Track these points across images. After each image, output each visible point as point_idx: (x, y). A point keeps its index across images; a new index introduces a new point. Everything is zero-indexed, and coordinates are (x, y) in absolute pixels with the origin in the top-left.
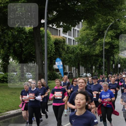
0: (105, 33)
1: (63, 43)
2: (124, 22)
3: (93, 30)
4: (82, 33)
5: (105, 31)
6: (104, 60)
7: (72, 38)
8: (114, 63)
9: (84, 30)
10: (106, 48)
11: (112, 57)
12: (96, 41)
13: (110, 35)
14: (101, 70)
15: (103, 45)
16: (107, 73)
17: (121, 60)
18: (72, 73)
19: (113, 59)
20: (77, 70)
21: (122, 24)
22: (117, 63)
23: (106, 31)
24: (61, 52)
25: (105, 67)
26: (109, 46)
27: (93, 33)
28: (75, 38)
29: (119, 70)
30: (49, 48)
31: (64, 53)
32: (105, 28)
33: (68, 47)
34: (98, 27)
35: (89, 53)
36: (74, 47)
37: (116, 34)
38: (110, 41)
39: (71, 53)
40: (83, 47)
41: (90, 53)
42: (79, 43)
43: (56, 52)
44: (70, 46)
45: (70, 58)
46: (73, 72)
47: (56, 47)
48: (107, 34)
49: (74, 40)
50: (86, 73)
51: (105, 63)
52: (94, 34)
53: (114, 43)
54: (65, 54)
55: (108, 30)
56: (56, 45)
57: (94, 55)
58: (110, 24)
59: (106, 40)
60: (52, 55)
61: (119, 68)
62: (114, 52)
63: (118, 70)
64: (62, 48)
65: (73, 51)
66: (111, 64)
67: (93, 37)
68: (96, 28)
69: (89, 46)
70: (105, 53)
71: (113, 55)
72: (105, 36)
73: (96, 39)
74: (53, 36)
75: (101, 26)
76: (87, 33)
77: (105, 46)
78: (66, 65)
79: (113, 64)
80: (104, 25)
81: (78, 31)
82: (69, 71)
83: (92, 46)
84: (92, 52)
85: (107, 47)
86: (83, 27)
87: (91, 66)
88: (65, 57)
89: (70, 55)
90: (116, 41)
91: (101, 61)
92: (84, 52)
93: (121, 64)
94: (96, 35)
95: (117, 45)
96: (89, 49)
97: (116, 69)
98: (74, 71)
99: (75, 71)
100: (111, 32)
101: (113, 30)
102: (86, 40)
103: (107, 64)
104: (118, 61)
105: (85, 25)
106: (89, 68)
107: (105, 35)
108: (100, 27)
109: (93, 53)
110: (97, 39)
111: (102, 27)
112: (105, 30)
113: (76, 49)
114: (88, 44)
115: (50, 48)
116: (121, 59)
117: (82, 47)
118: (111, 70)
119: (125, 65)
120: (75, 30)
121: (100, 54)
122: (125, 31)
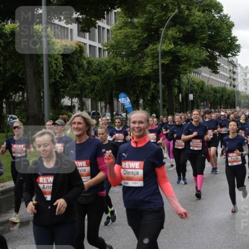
1: (79, 55)
2: (199, 11)
3: (137, 28)
4: (117, 34)
5: (161, 29)
6: (161, 86)
7: (96, 44)
8: (180, 91)
9: (121, 28)
10: (164, 62)
11: (176, 80)
12: (143, 49)
13: (172, 37)
14: (154, 106)
15: (158, 56)
16: (166, 112)
17: (195, 86)
18: (98, 114)
19: (179, 84)
20: (108, 106)
21: (194, 14)
22: (187, 92)
23: (163, 30)
24: (76, 71)
25: (164, 100)
26: (171, 58)
27: (138, 33)
28: (102, 44)
29: (192, 105)
30: (51, 64)
31: (81, 74)
32: (162, 23)
33: (89, 63)
34: (148, 21)
35: (130, 72)
36: (101, 62)
37: (183, 34)
38: (172, 49)
39: (95, 74)
40: (119, 61)
41: (132, 72)
42: (111, 53)
43: (65, 72)
44: (92, 61)
45: (94, 83)
46: (99, 112)
47: (65, 62)
48: (166, 35)
49: (100, 49)
50: (125, 114)
51: (163, 92)
52: (140, 35)
53: (179, 52)
54: (83, 77)
55: (166, 27)
56: (65, 59)
57: (141, 76)
58: (171, 15)
59: (164, 47)
60: (58, 79)
61: (192, 101)
62: (179, 70)
63: (190, 106)
64: (77, 64)
65: (100, 70)
66: (174, 93)
67: (137, 40)
68: (144, 23)
69: (131, 59)
70: (163, 73)
71: (177, 75)
72: (161, 39)
73: (144, 45)
74: (58, 40)
75: (154, 19)
76: (127, 33)
77: (162, 58)
78: (86, 98)
79: (179, 93)
80: (159, 17)
81: (108, 30)
82: (92, 110)
83: (136, 59)
84: (138, 71)
85: (166, 61)
86: (118, 21)
87: (135, 99)
88: (84, 82)
89: (94, 78)
90: (183, 49)
91: (156, 88)
92: (120, 70)
93: (194, 93)
94: (144, 36)
95: (185, 56)
96: (130, 64)
97: (185, 104)
98: (101, 109)
99: (104, 109)
100: (173, 30)
101: (178, 26)
102: (124, 47)
103: (166, 93)
104: (189, 88)
105: (121, 18)
107: (162, 36)
108: (151, 21)
110: (147, 46)
111: (156, 21)
112: (161, 27)
113: (105, 65)
114: (128, 56)
115: (53, 64)
116: (194, 84)
117: (117, 62)
118: (176, 105)
119: (202, 95)
120: (102, 28)
121: (153, 74)
122: (201, 27)
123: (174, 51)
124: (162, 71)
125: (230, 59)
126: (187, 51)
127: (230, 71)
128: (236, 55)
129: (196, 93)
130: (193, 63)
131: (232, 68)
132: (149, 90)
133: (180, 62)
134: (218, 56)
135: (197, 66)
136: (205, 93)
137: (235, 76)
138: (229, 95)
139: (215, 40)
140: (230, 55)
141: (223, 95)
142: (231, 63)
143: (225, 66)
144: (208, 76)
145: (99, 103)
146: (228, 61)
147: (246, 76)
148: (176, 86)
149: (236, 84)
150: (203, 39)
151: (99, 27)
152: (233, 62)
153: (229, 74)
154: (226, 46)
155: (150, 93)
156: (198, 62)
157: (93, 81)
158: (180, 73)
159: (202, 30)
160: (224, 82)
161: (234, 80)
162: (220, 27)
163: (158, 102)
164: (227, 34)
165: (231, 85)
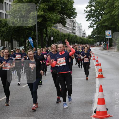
0: (38, 7)
5: (37, 4)
6: (37, 33)
7: (4, 12)
8: (47, 36)
10: (39, 21)
11: (45, 30)
13: (43, 8)
17: (54, 33)
18: (5, 48)
19: (46, 32)
20: (10, 44)
22: (50, 36)
25: (38, 40)
26: (42, 19)
28: (7, 12)
32: (37, 1)
36: (6, 21)
37: (48, 6)
38: (42, 14)
39: (3, 27)
44: (2, 20)
46: (6, 46)
48: (40, 7)
49: (6, 14)
51: (38, 36)
53: (46, 16)
55: (40, 3)
57: (27, 28)
59: (38, 14)
61: (53, 40)
62: (46, 25)
66: (44, 37)
71: (45, 28)
81: (10, 5)
82: (2, 46)
85: (40, 21)
86: (15, 0)
87: (24, 40)
90: (48, 14)
91: (34, 35)
93: (54, 37)
95: (50, 18)
97: (49, 42)
99: (8, 45)
100: (43, 5)
101: (45, 2)
103: (40, 37)
104: (51, 34)
106: (22, 42)
109: (25, 27)
116: (54, 32)
118: (45, 43)
119: (58, 38)
120: (7, 3)
121: (33, 27)
122: (57, 3)
123: (44, 15)
124: (38, 26)
125: (72, 20)
126: (50, 15)
127: (72, 25)
128: (75, 18)
129: (55, 36)
130: (53, 22)
131: (73, 24)
132: (31, 35)
133: (47, 21)
134: (66, 18)
135: (55, 23)
136: (59, 37)
137: (74, 28)
138: (71, 38)
139: (64, 9)
140: (72, 17)
141: (68, 38)
142: (73, 21)
143: (69, 23)
144: (61, 28)
145: (5, 42)
146: (71, 21)
147: (80, 28)
148: (44, 33)
149: (75, 32)
150: (58, 9)
151: (5, 3)
152: (74, 21)
153: (71, 27)
154: (70, 13)
155: (31, 37)
156: (56, 21)
157: (2, 31)
158: (47, 26)
159: (57, 5)
160: (69, 31)
161: (74, 30)
162: (67, 3)
163: (36, 41)
164: (70, 7)
165: (72, 32)
